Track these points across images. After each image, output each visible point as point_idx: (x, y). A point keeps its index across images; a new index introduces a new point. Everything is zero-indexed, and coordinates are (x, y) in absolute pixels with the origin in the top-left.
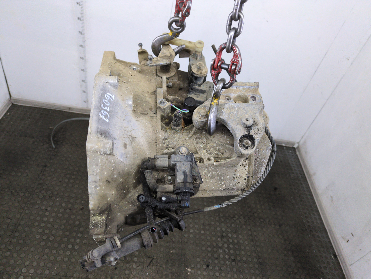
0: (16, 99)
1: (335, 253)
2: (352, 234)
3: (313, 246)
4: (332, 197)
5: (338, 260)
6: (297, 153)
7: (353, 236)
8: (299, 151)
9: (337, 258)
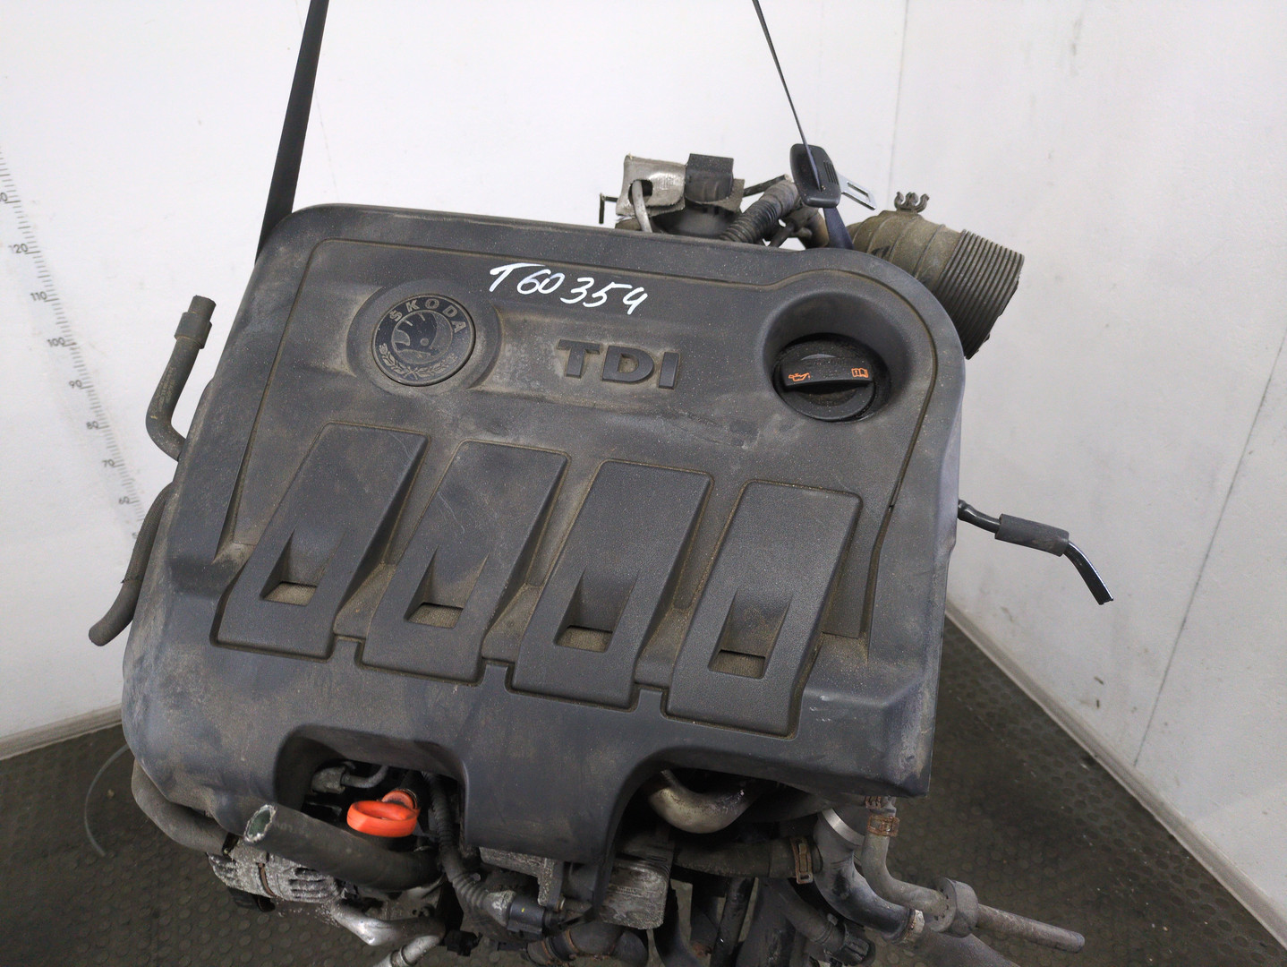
1: (1086, 753)
2: (1097, 679)
3: (1025, 762)
4: (1005, 610)
5: (1100, 768)
7: (1101, 682)
9: (1098, 764)
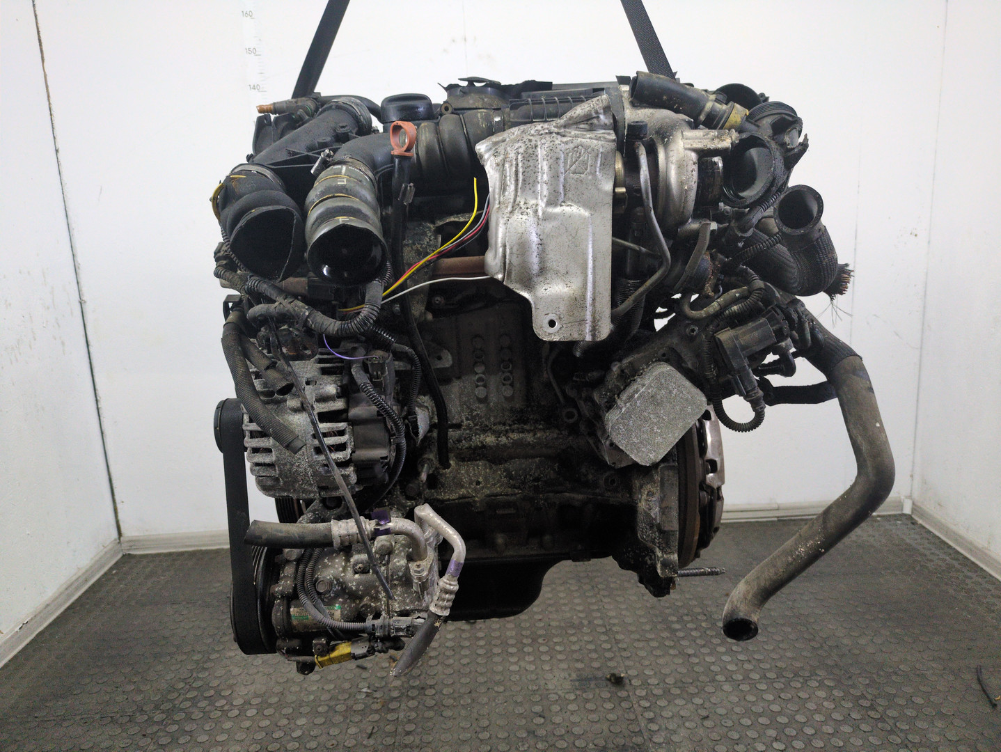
0: (134, 539)
6: (920, 521)
8: (923, 514)
